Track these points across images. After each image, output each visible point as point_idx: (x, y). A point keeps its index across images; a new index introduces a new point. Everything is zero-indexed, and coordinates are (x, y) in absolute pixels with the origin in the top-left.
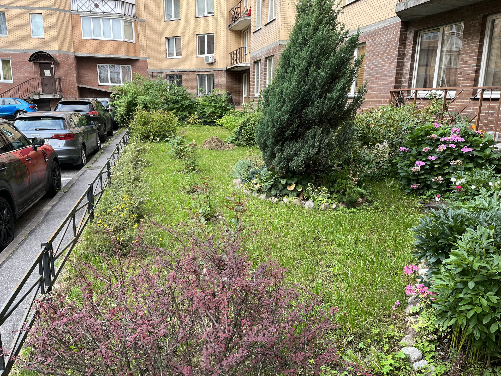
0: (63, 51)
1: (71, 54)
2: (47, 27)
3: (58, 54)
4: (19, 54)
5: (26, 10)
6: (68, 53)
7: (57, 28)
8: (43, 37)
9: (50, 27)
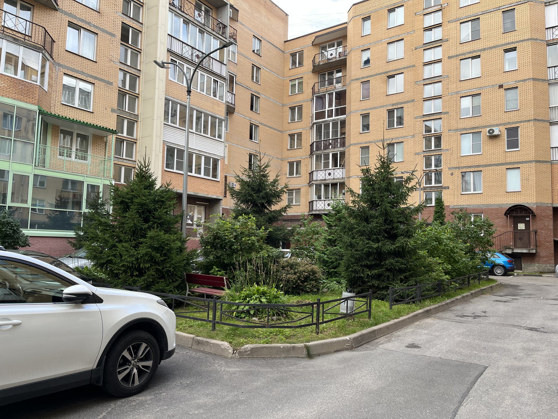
0: (541, 203)
1: (549, 205)
2: (524, 180)
3: (535, 206)
4: (492, 209)
5: (503, 166)
6: (545, 205)
7: (536, 180)
8: (520, 190)
9: (528, 179)
